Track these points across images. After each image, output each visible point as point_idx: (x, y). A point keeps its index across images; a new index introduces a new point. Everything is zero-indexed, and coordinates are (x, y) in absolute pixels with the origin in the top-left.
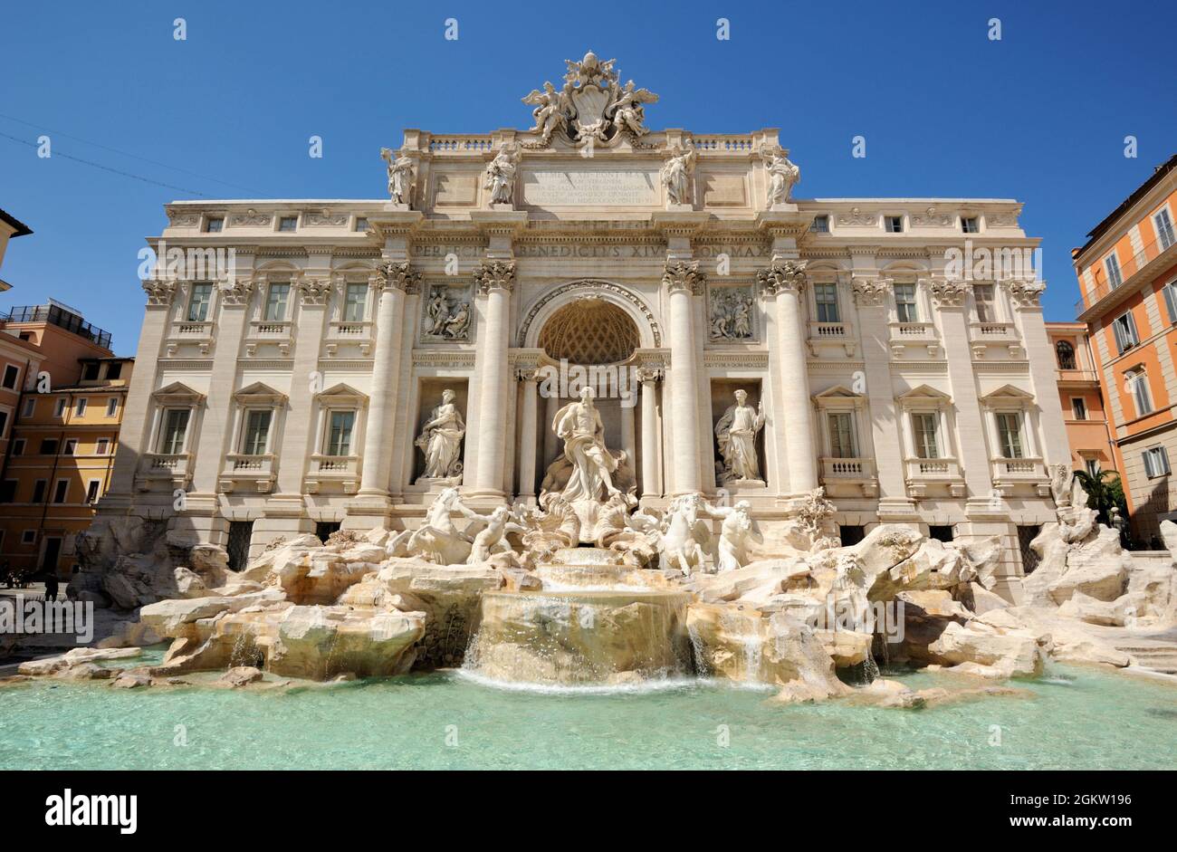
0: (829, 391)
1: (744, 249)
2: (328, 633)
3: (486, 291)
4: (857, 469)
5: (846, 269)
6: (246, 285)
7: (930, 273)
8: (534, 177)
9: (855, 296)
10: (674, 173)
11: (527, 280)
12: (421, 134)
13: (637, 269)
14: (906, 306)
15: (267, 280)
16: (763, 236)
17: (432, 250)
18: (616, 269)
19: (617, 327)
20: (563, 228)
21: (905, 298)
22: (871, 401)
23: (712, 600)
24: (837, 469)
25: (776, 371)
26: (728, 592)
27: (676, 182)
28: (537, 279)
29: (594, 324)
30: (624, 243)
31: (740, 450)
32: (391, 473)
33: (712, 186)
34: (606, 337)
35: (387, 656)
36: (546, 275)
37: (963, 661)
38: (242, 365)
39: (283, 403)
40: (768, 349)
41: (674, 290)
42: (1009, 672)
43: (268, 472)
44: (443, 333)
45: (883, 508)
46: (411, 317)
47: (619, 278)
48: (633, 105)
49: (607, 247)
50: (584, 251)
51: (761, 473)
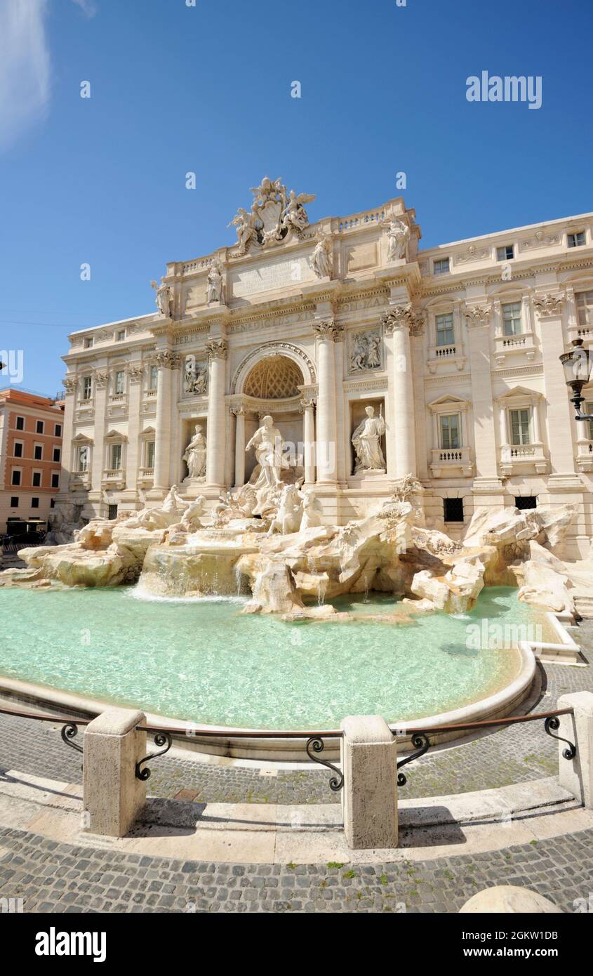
0: (440, 399)
1: (374, 300)
3: (211, 361)
4: (458, 456)
5: (460, 300)
6: (105, 375)
7: (533, 290)
8: (238, 277)
9: (467, 320)
10: (318, 254)
11: (235, 349)
12: (175, 264)
13: (299, 330)
14: (512, 321)
15: (114, 371)
16: (383, 288)
17: (184, 339)
18: (287, 332)
20: (254, 310)
21: (511, 315)
22: (474, 405)
24: (443, 457)
25: (392, 391)
27: (319, 261)
28: (241, 347)
29: (280, 372)
30: (292, 312)
32: (170, 476)
33: (354, 256)
36: (245, 344)
38: (107, 421)
39: (126, 440)
40: (388, 375)
41: (321, 341)
43: (122, 479)
44: (194, 390)
45: (478, 485)
47: (290, 339)
48: (296, 208)
49: (281, 318)
50: (268, 323)
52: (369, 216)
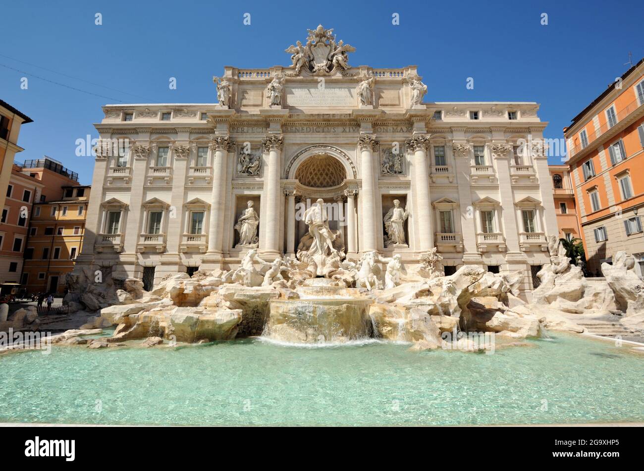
0: (440, 200)
1: (399, 128)
2: (195, 320)
3: (268, 150)
4: (453, 238)
5: (450, 138)
6: (146, 148)
7: (492, 140)
8: (292, 91)
9: (454, 152)
10: (363, 89)
11: (289, 144)
12: (233, 69)
13: (345, 139)
14: (479, 157)
15: (157, 146)
16: (408, 122)
17: (240, 129)
18: (334, 139)
19: (335, 169)
20: (308, 118)
21: (479, 153)
22: (461, 205)
23: (382, 302)
24: (443, 238)
25: (414, 191)
26: (389, 299)
27: (365, 94)
28: (294, 144)
29: (323, 167)
30: (338, 125)
31: (396, 229)
32: (223, 242)
33: (383, 96)
34: (329, 173)
35: (224, 330)
36: (299, 142)
37: (503, 330)
38: (146, 189)
39: (167, 208)
40: (410, 179)
41: (364, 149)
42: (525, 335)
43: (161, 243)
44: (247, 172)
45: (465, 257)
46: (231, 164)
48: (343, 53)
49: (330, 128)
50: (317, 130)
51: (406, 241)
52: (393, 72)
